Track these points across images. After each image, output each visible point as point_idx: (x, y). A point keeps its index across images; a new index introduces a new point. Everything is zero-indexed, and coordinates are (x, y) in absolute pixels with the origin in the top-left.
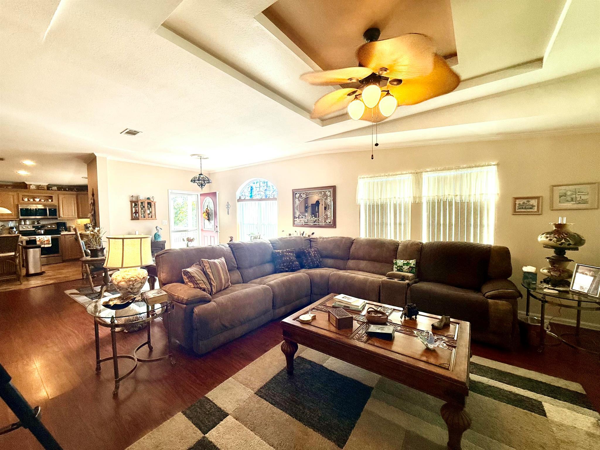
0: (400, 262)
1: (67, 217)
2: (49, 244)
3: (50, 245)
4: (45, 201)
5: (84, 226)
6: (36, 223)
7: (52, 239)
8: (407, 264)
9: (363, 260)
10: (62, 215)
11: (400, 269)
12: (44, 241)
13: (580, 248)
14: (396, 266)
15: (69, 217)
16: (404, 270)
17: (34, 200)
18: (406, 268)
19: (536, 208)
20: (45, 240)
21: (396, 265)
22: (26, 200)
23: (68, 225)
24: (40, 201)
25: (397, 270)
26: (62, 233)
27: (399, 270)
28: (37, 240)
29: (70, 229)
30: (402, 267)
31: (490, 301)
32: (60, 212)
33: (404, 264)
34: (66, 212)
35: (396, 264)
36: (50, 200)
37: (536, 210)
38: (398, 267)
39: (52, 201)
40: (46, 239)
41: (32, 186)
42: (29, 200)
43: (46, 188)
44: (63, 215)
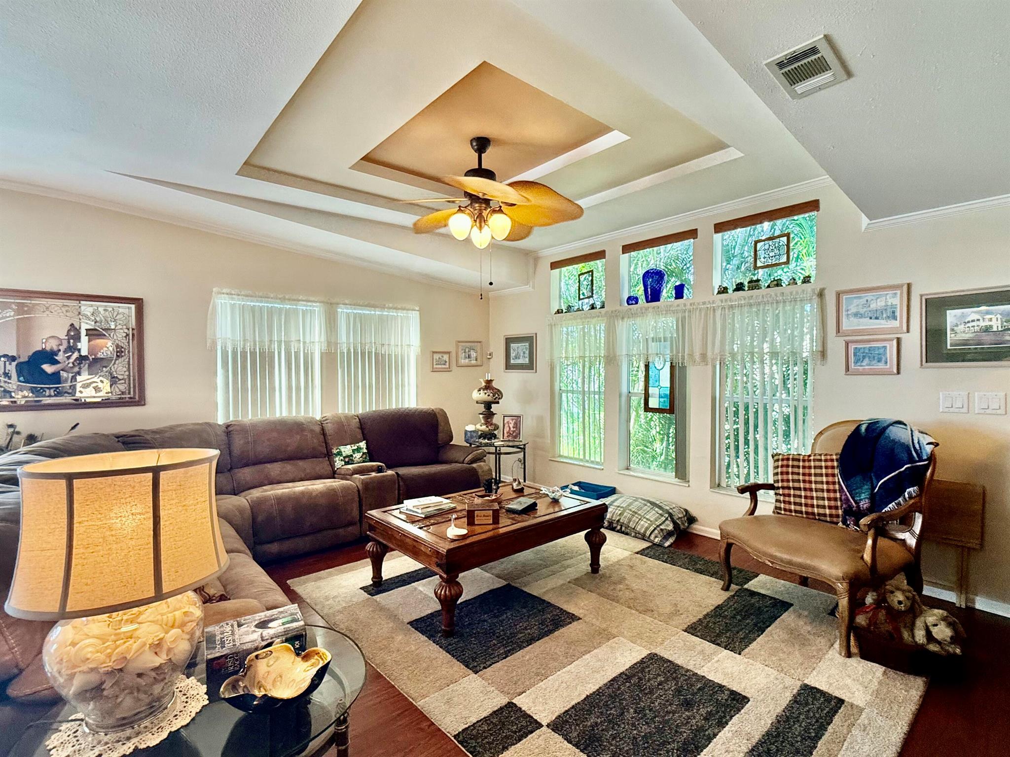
0: (347, 450)
8: (359, 450)
9: (269, 463)
11: (349, 460)
13: (500, 401)
14: (342, 458)
16: (356, 460)
18: (358, 456)
19: (447, 364)
21: (341, 455)
25: (345, 462)
27: (348, 462)
30: (352, 456)
31: (474, 465)
33: (353, 451)
35: (340, 453)
37: (447, 366)
38: (344, 457)
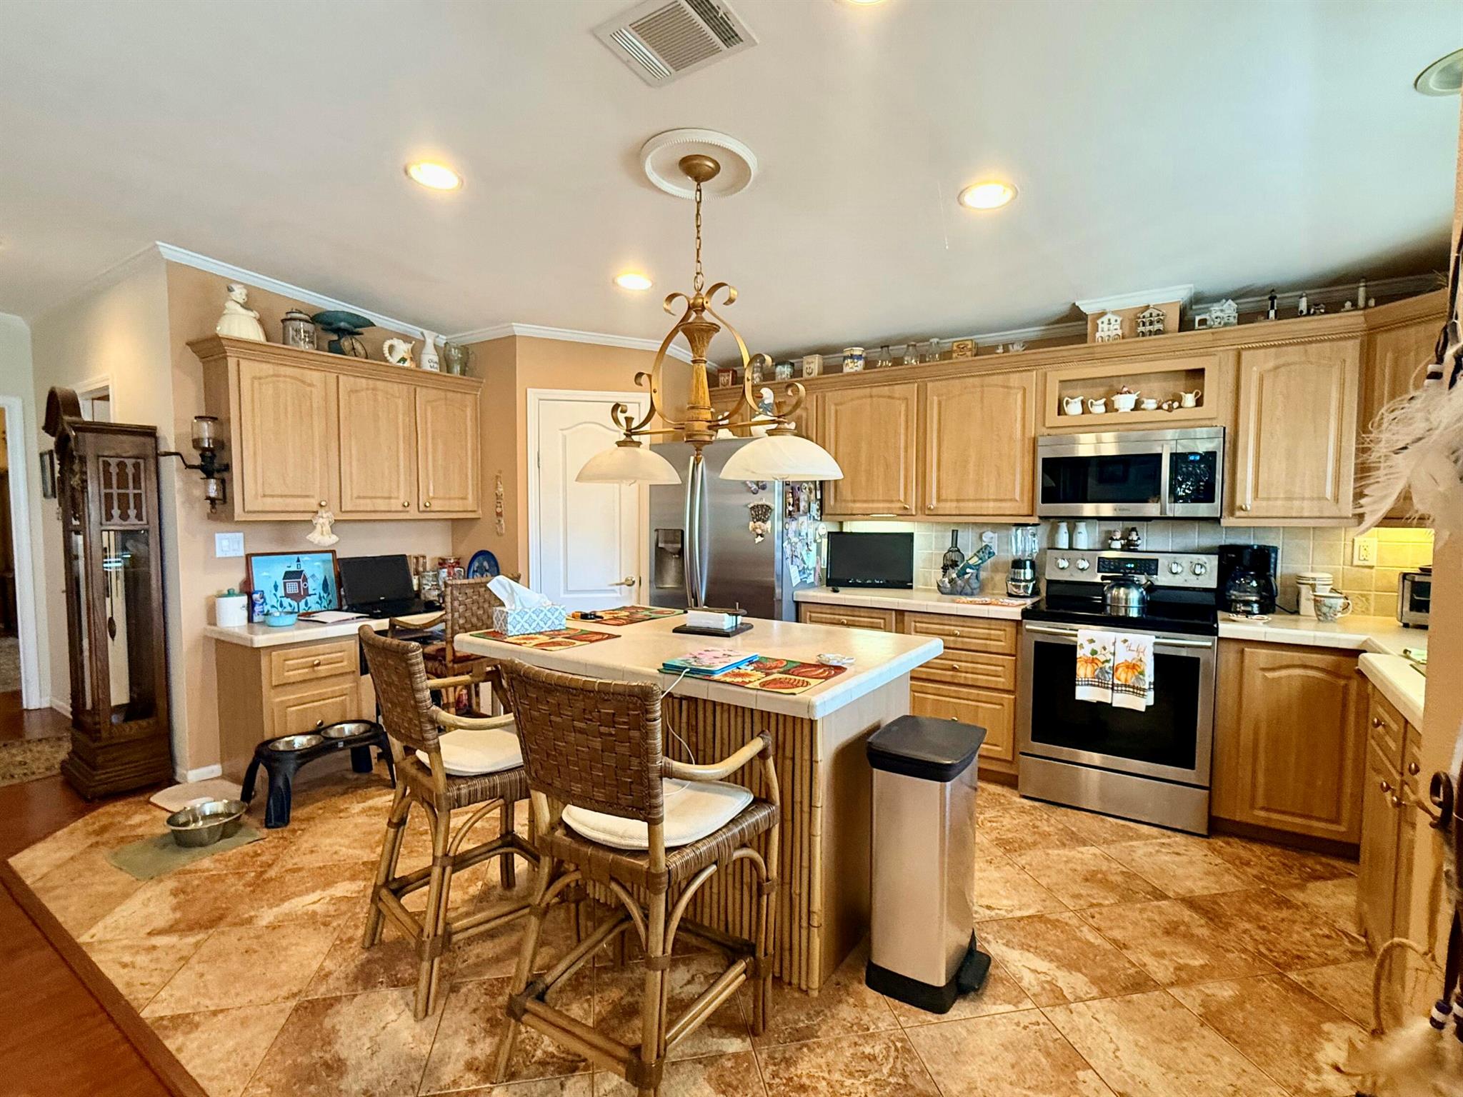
1: (1279, 507)
2: (1137, 691)
3: (1142, 703)
4: (1159, 408)
5: (1396, 580)
6: (1117, 545)
7: (1158, 658)
10: (1245, 496)
12: (1115, 669)
15: (1296, 507)
17: (1109, 407)
20: (1119, 660)
22: (1074, 408)
23: (1284, 567)
24: (1137, 406)
26: (1227, 628)
28: (1080, 653)
29: (1298, 594)
32: (1239, 475)
34: (1276, 467)
36: (1189, 400)
39: (1199, 403)
40: (1123, 656)
41: (1105, 319)
42: (1085, 410)
43: (1173, 320)
44: (1256, 497)
